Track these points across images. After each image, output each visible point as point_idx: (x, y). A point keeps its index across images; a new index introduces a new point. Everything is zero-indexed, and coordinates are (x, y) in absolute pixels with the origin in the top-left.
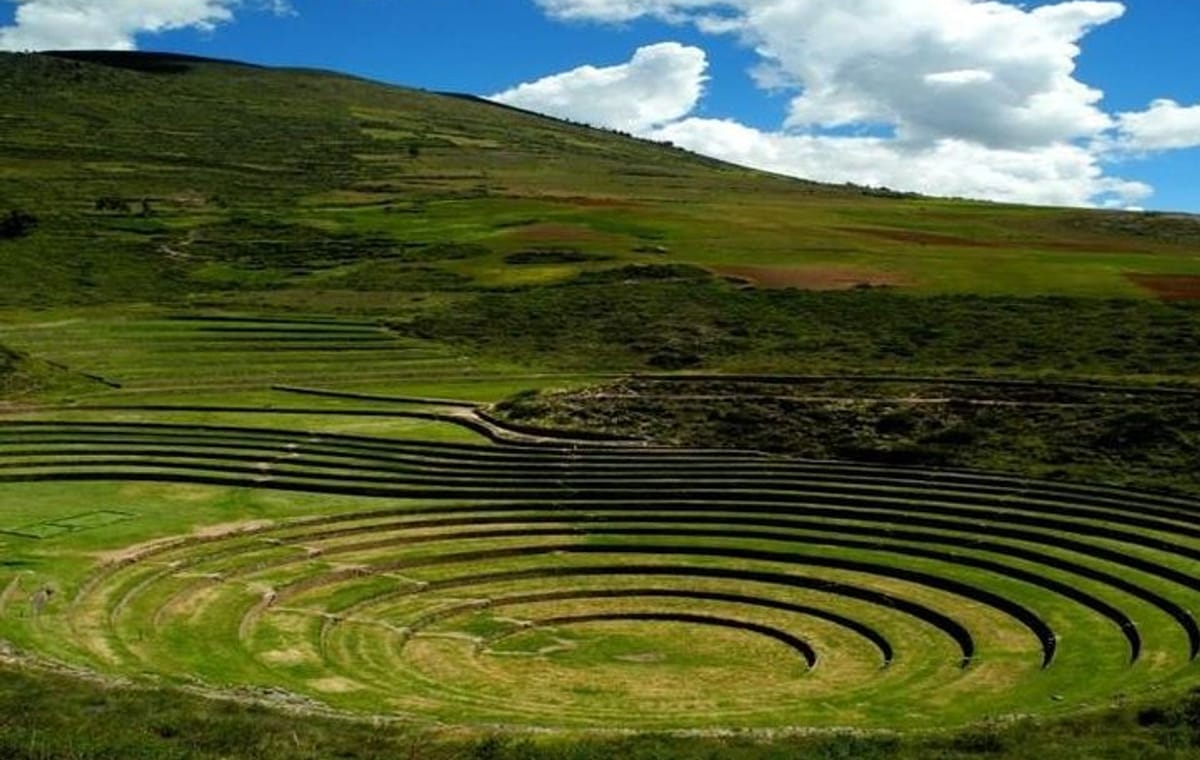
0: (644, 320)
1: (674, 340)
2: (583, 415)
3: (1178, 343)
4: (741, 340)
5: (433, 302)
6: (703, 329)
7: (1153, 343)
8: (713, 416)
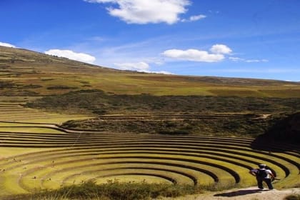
0: (89, 103)
1: (98, 107)
2: (90, 126)
3: (225, 105)
4: (116, 107)
5: (30, 99)
6: (106, 104)
7: (220, 105)
8: (125, 125)
